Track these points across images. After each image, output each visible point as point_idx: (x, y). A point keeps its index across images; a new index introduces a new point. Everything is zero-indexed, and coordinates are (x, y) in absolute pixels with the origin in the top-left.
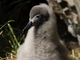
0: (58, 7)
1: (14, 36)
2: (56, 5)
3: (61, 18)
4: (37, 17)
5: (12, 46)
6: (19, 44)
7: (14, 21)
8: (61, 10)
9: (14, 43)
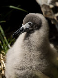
0: (50, 12)
1: (5, 38)
2: (48, 10)
3: (52, 23)
4: (29, 24)
5: (3, 47)
6: (9, 46)
7: (5, 22)
8: (53, 15)
9: (4, 44)
